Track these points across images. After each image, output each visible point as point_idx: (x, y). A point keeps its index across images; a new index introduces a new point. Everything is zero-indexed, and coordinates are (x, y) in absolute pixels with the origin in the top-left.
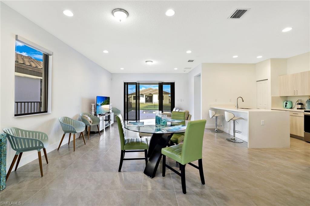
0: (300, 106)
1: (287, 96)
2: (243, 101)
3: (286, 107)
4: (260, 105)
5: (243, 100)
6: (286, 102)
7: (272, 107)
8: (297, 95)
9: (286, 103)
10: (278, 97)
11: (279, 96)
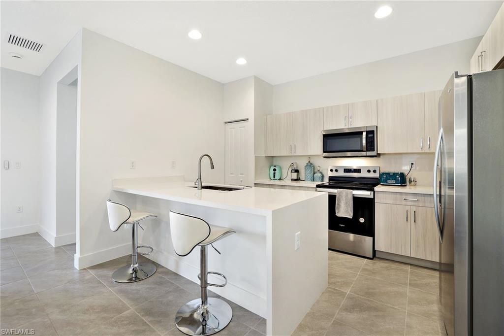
0: (295, 176)
1: (273, 157)
2: (213, 167)
3: (274, 178)
4: (232, 174)
5: (212, 163)
6: (275, 168)
7: (255, 179)
8: (295, 155)
9: (275, 170)
10: (263, 157)
11: (264, 155)
